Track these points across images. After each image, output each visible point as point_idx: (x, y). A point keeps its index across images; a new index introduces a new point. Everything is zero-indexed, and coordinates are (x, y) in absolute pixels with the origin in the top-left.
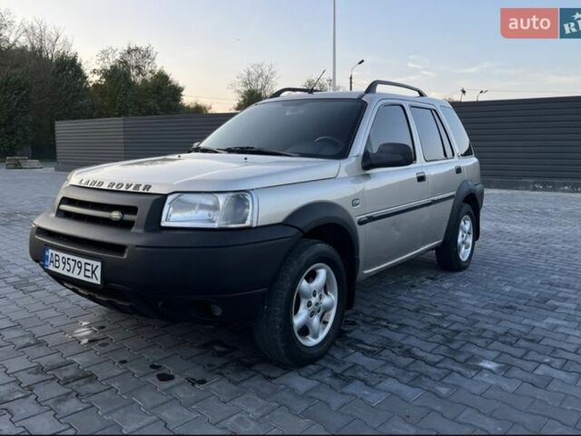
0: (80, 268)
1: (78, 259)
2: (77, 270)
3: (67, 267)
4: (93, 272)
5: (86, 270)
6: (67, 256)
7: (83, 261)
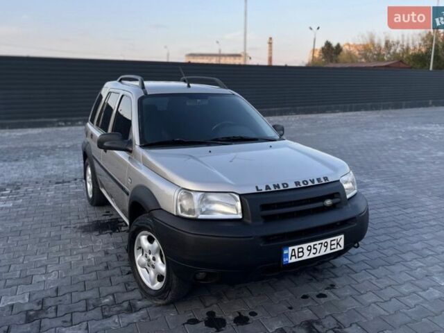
0: (327, 246)
1: (323, 241)
2: (324, 248)
3: (314, 251)
4: (338, 244)
5: (331, 245)
6: (312, 244)
7: (328, 240)
